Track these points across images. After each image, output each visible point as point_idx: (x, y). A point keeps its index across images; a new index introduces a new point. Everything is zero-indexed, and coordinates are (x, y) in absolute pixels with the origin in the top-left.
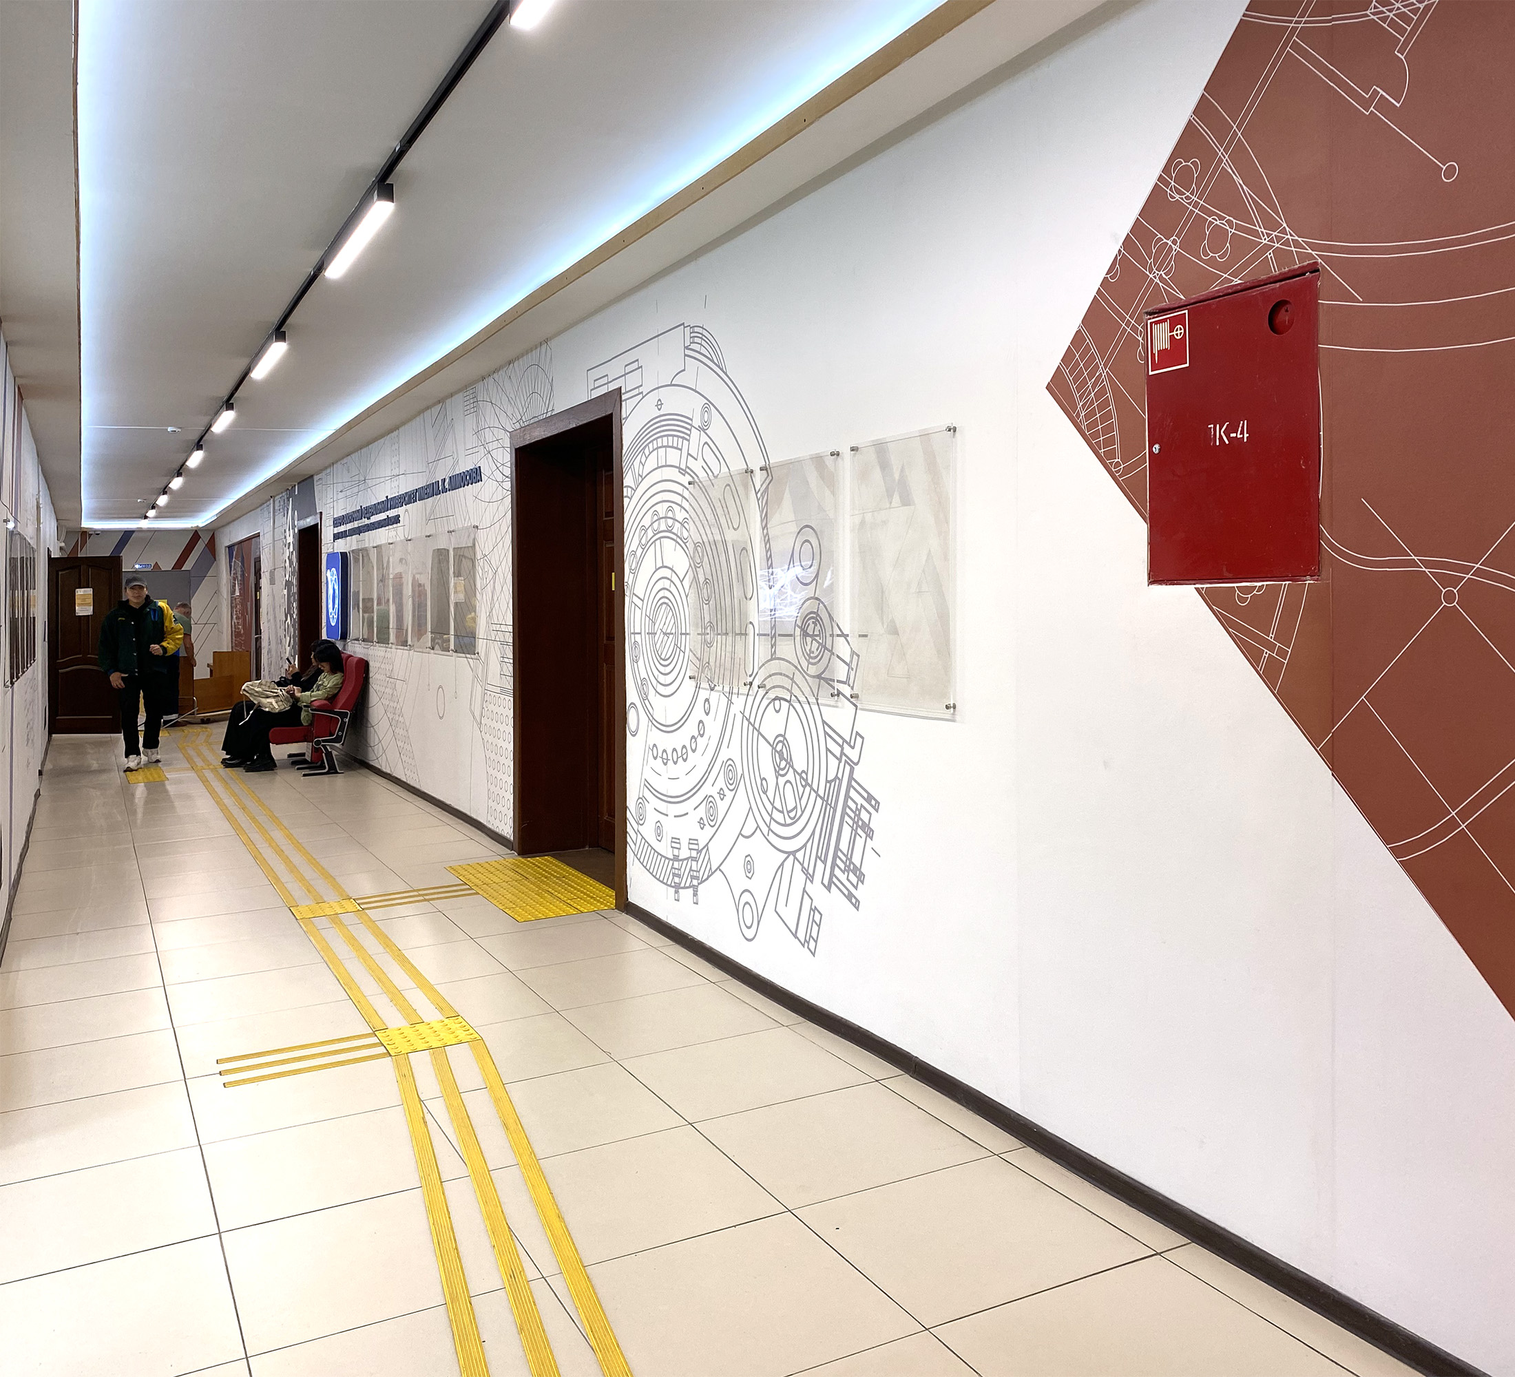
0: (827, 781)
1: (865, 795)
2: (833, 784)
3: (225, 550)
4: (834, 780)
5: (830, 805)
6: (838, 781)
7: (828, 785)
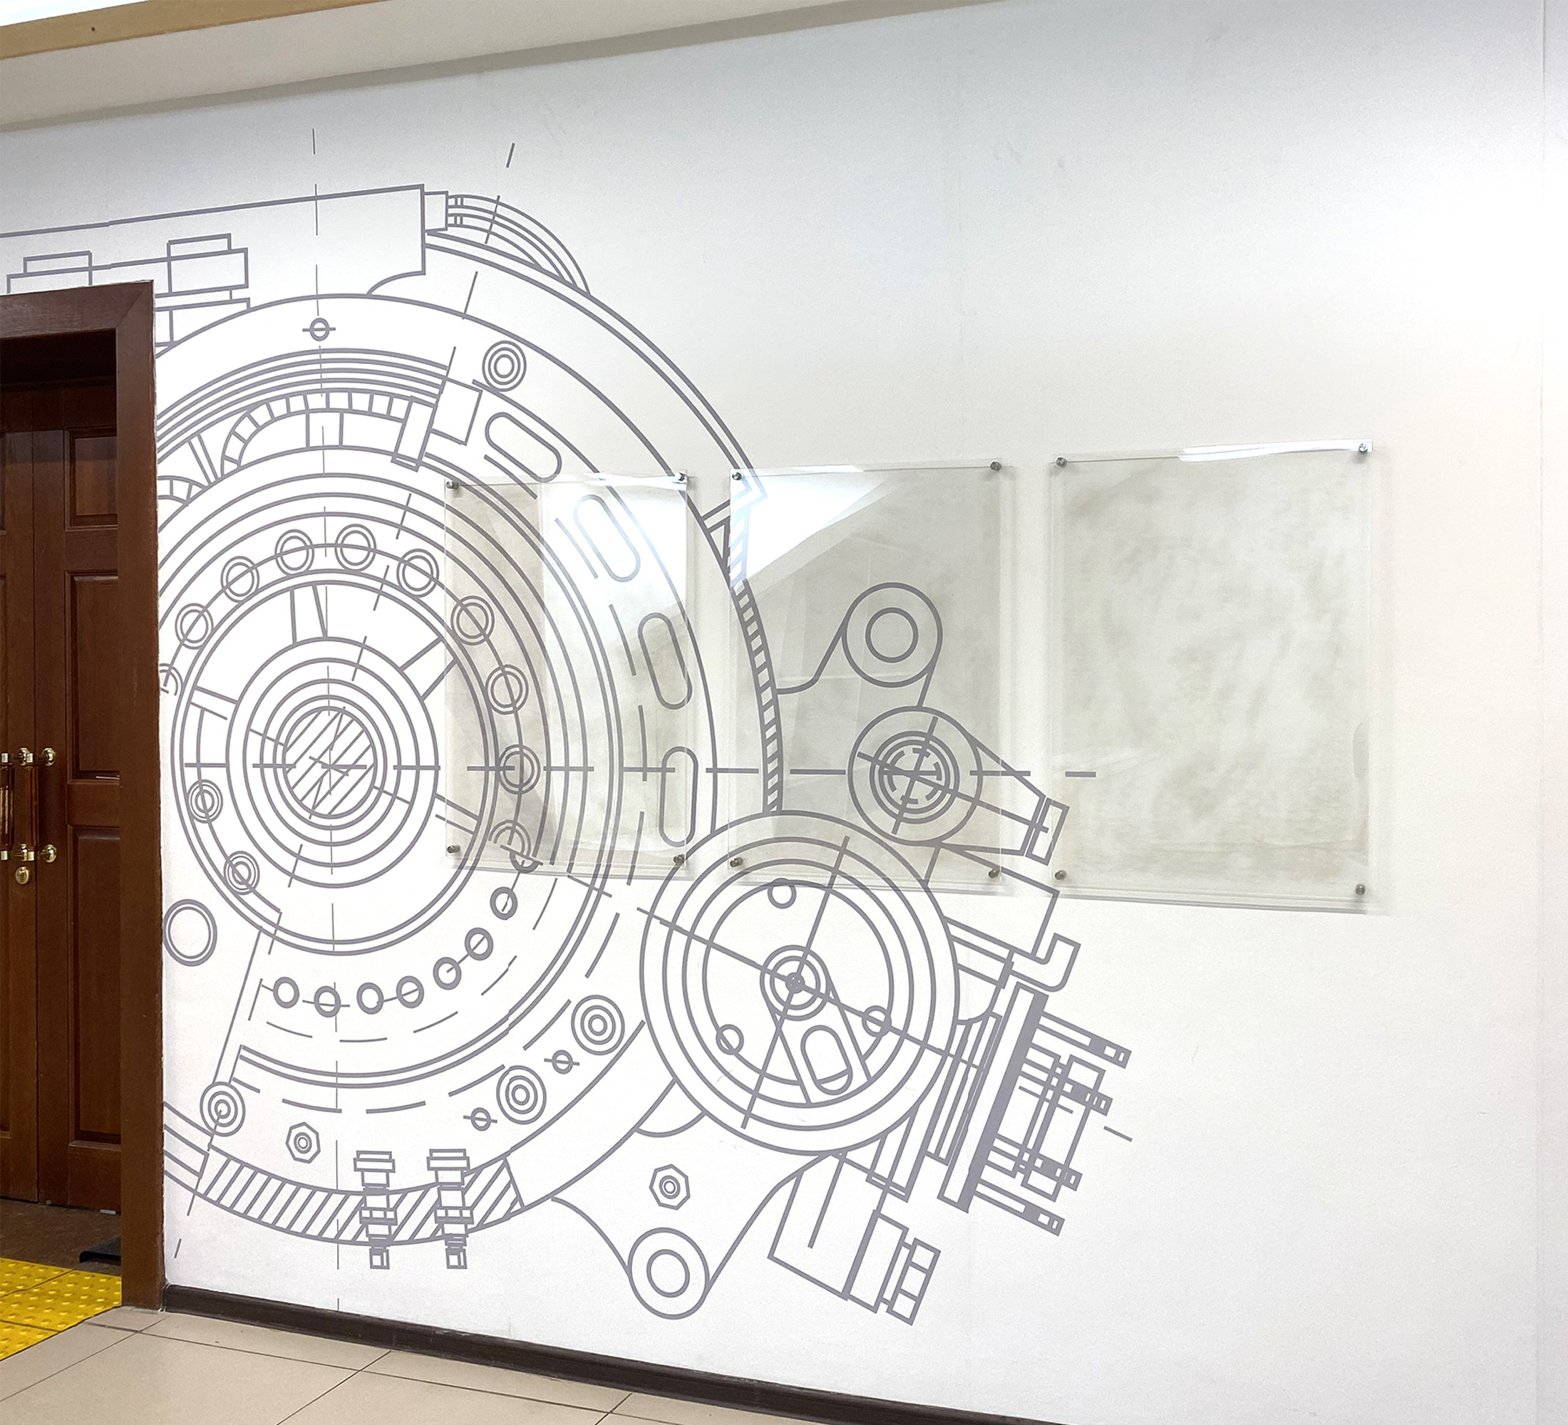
0: (956, 1021)
1: (1086, 1041)
2: (976, 1027)
4: (983, 1018)
5: (969, 1064)
6: (992, 1021)
7: (960, 1029)
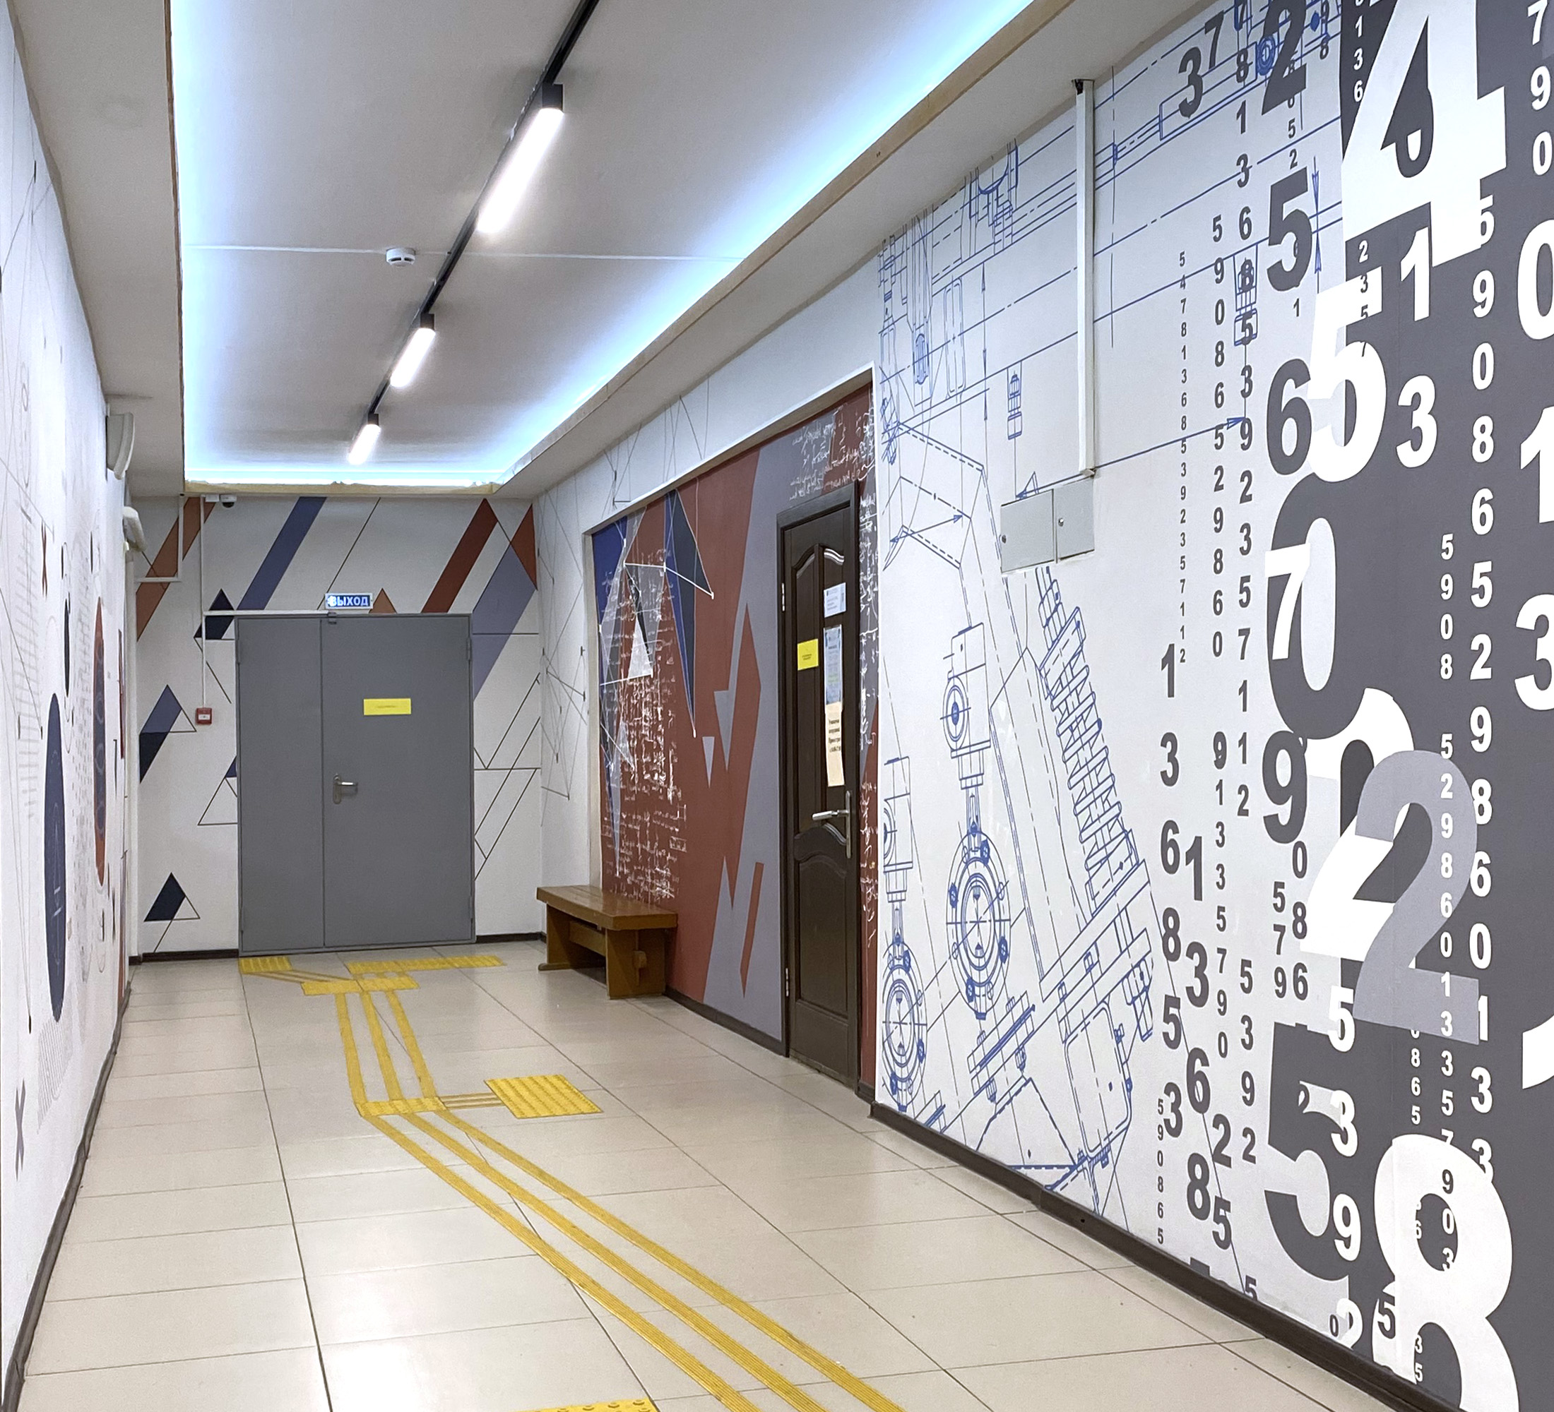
3: (584, 541)
